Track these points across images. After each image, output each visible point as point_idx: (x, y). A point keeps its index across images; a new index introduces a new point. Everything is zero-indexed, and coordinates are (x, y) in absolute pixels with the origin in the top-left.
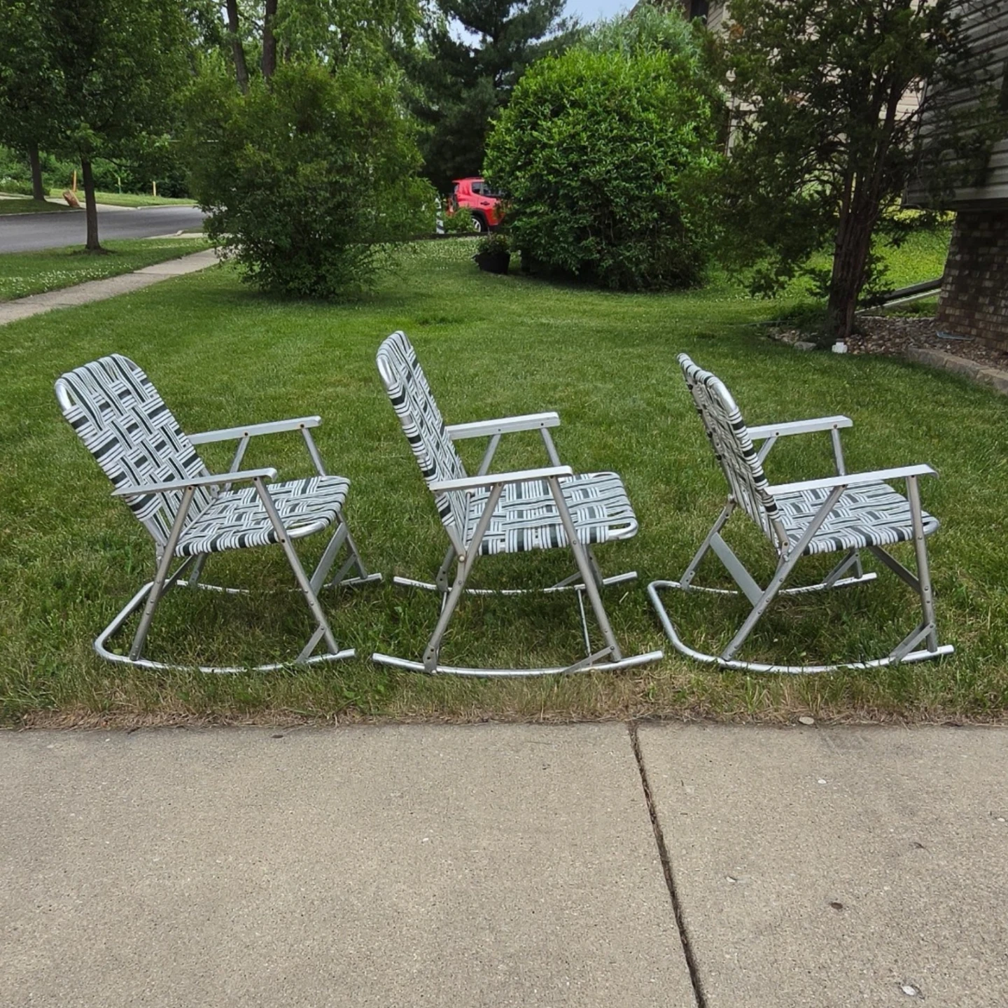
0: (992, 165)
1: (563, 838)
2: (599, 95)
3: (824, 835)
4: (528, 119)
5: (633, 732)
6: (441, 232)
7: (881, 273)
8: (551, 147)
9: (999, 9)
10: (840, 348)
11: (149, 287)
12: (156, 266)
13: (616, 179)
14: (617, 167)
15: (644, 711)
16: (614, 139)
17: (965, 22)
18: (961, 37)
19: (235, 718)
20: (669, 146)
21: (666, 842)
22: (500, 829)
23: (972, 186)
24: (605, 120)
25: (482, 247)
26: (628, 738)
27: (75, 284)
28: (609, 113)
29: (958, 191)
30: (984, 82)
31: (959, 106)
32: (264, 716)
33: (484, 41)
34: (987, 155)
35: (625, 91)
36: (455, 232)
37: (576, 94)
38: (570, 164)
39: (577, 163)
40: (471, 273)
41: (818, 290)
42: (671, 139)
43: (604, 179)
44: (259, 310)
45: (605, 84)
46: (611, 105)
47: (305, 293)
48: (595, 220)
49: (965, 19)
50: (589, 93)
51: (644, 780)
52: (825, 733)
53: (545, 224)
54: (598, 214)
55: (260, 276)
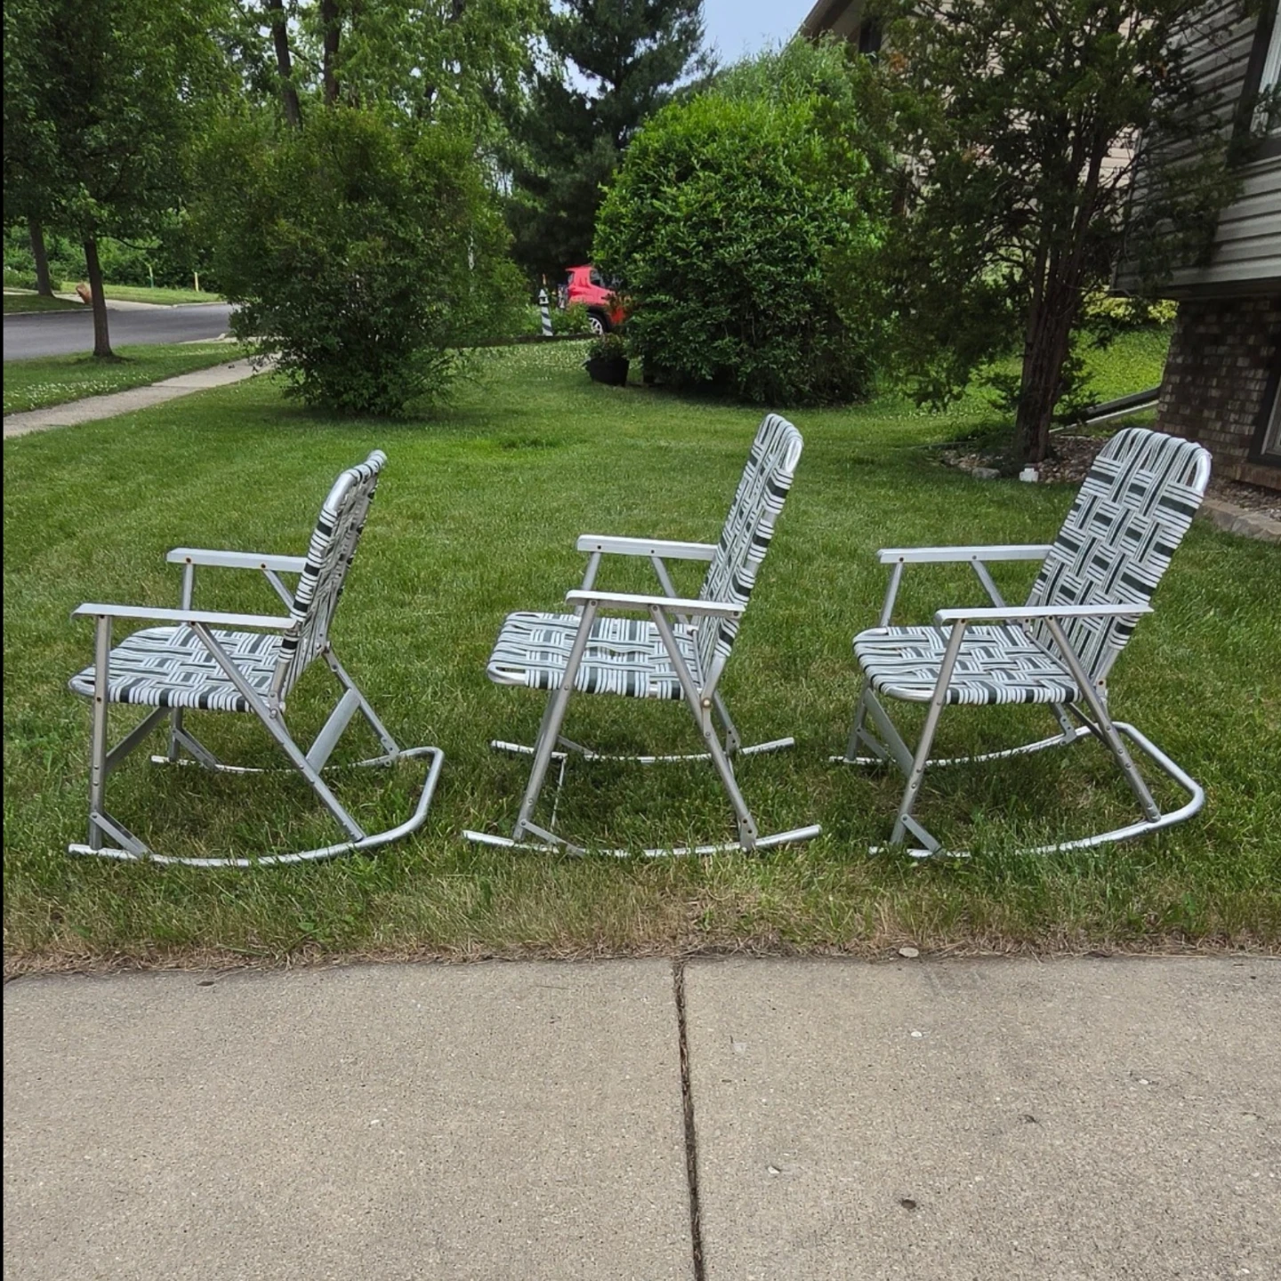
0: (1218, 239)
1: (560, 1117)
2: (736, 153)
3: (907, 1106)
4: (647, 185)
5: (678, 969)
6: (549, 334)
8: (677, 221)
9: (1231, 33)
10: (1029, 475)
11: (166, 403)
12: (182, 377)
13: (758, 261)
14: (760, 246)
15: (697, 943)
16: (756, 210)
17: (1189, 53)
18: (1184, 71)
19: (153, 960)
20: (824, 219)
21: (696, 1119)
22: (476, 1106)
23: (1195, 266)
24: (743, 185)
25: (594, 351)
26: (671, 980)
27: (73, 400)
28: (748, 176)
29: (1176, 274)
30: (1209, 130)
31: (1179, 163)
32: (192, 956)
33: (603, 89)
34: (1212, 226)
35: (770, 149)
36: (566, 334)
37: (707, 152)
38: (700, 243)
39: (708, 240)
40: (580, 384)
41: (1004, 402)
42: (827, 210)
43: (743, 262)
44: (301, 430)
45: (744, 138)
46: (752, 165)
47: (363, 407)
48: (732, 314)
49: (1189, 49)
50: (724, 150)
51: (683, 1036)
52: (930, 968)
53: (671, 321)
54: (737, 306)
55: (306, 388)
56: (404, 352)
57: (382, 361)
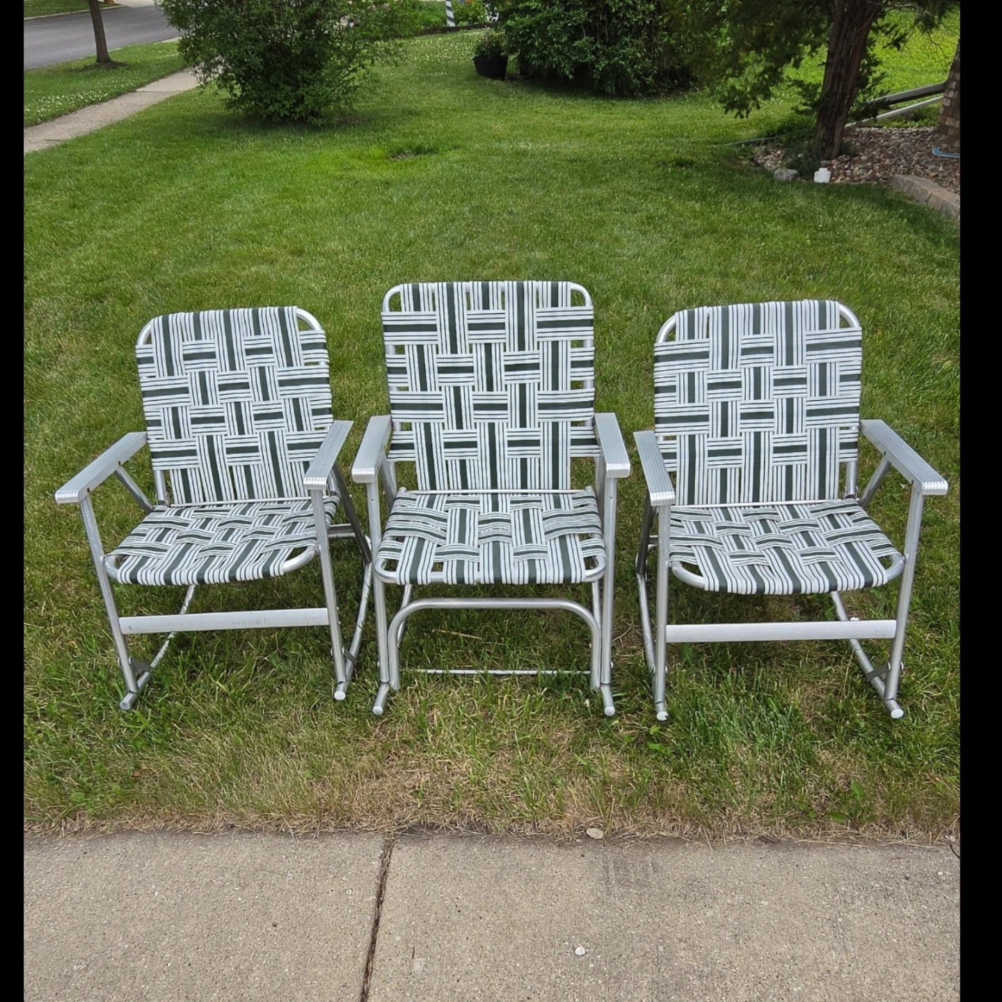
5: (387, 851)
6: (452, 24)
7: (877, 81)
10: (822, 175)
15: (410, 816)
25: (480, 48)
26: (378, 864)
36: (465, 24)
40: (468, 79)
41: (805, 108)
47: (285, 115)
48: (589, 16)
51: (373, 944)
52: (611, 853)
53: (538, 23)
54: (593, 9)
55: (241, 100)
56: (317, 67)
57: (299, 77)
